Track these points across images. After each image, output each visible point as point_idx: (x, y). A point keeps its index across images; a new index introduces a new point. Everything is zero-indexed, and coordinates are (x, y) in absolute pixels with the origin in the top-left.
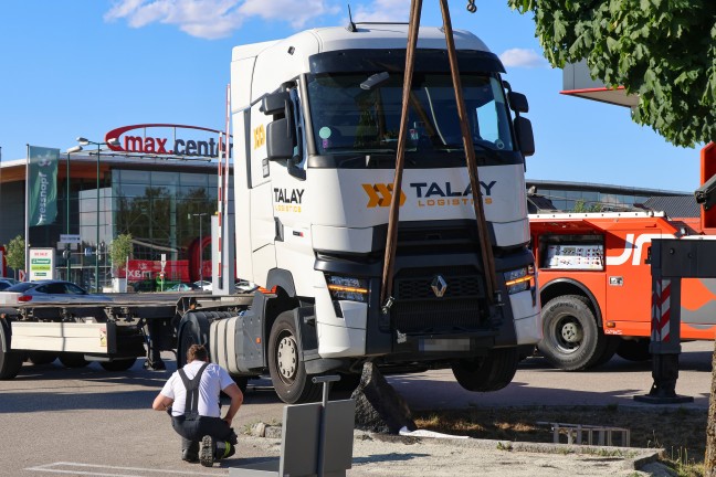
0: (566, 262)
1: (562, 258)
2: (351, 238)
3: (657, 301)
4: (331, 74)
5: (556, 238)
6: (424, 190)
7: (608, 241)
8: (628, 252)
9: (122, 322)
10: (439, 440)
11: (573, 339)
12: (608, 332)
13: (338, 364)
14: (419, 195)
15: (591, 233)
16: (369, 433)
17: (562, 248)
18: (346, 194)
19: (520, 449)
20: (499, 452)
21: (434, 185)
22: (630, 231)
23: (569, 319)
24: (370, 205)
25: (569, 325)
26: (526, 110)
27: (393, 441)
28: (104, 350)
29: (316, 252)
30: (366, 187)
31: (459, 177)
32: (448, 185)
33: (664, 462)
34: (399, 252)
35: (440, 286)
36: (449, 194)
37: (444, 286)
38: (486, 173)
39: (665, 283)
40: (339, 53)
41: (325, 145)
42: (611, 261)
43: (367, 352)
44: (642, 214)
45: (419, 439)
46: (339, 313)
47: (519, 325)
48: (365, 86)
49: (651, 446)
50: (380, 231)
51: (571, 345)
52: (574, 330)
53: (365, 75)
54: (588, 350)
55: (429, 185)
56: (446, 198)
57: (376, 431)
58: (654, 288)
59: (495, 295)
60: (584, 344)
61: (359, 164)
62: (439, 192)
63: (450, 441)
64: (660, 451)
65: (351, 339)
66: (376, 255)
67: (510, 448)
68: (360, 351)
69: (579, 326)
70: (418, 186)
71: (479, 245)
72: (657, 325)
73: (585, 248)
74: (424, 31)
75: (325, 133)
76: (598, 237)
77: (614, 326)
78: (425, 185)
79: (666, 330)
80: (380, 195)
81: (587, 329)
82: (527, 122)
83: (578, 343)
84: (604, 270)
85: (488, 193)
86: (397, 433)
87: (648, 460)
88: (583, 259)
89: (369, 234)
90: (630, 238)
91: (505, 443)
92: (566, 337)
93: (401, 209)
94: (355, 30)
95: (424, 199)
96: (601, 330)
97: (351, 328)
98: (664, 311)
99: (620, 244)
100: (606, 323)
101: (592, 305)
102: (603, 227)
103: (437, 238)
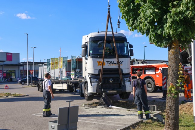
0: (148, 73)
1: (148, 72)
2: (94, 71)
3: (163, 80)
4: (93, 41)
5: (147, 68)
6: (109, 63)
7: (156, 69)
8: (160, 71)
9: (69, 84)
10: (116, 108)
11: (150, 86)
12: (156, 85)
13: (92, 94)
14: (108, 63)
15: (153, 67)
16: (103, 107)
17: (148, 70)
18: (94, 63)
19: (132, 111)
20: (128, 111)
21: (111, 62)
22: (160, 67)
23: (150, 83)
24: (98, 65)
25: (149, 84)
26: (132, 48)
27: (108, 108)
28: (66, 89)
29: (89, 73)
30: (98, 62)
31: (115, 60)
32: (114, 62)
33: (161, 115)
34: (103, 74)
35: (111, 81)
36: (114, 63)
37: (112, 80)
38: (120, 60)
39: (165, 77)
40: (94, 37)
41: (91, 54)
42: (157, 72)
43: (97, 92)
44: (162, 64)
45: (112, 108)
46: (91, 85)
47: (127, 88)
48: (98, 43)
49: (159, 111)
50: (100, 70)
51: (150, 88)
52: (150, 85)
53: (99, 41)
54: (153, 88)
55: (110, 62)
56: (113, 64)
57: (105, 106)
58: (163, 77)
59: (122, 83)
60: (152, 88)
61: (97, 57)
62: (112, 63)
63: (118, 109)
64: (160, 112)
65: (94, 90)
66: (99, 75)
67: (130, 110)
68: (95, 92)
69: (151, 84)
70: (108, 62)
71: (119, 73)
72: (163, 85)
73: (152, 70)
74: (108, 33)
75: (91, 52)
76: (154, 68)
77: (157, 84)
78: (109, 62)
79: (165, 86)
80: (100, 63)
81: (152, 85)
82: (132, 50)
83: (151, 87)
84: (155, 74)
85: (122, 63)
86: (109, 107)
87: (157, 114)
88: (152, 72)
89: (98, 71)
90: (160, 68)
91: (129, 109)
92: (149, 86)
93: (104, 66)
94: (99, 33)
95: (109, 64)
96: (155, 85)
97: (93, 88)
98: (165, 82)
99: (158, 69)
100: (156, 84)
101: (153, 80)
102: (155, 66)
103: (111, 71)
